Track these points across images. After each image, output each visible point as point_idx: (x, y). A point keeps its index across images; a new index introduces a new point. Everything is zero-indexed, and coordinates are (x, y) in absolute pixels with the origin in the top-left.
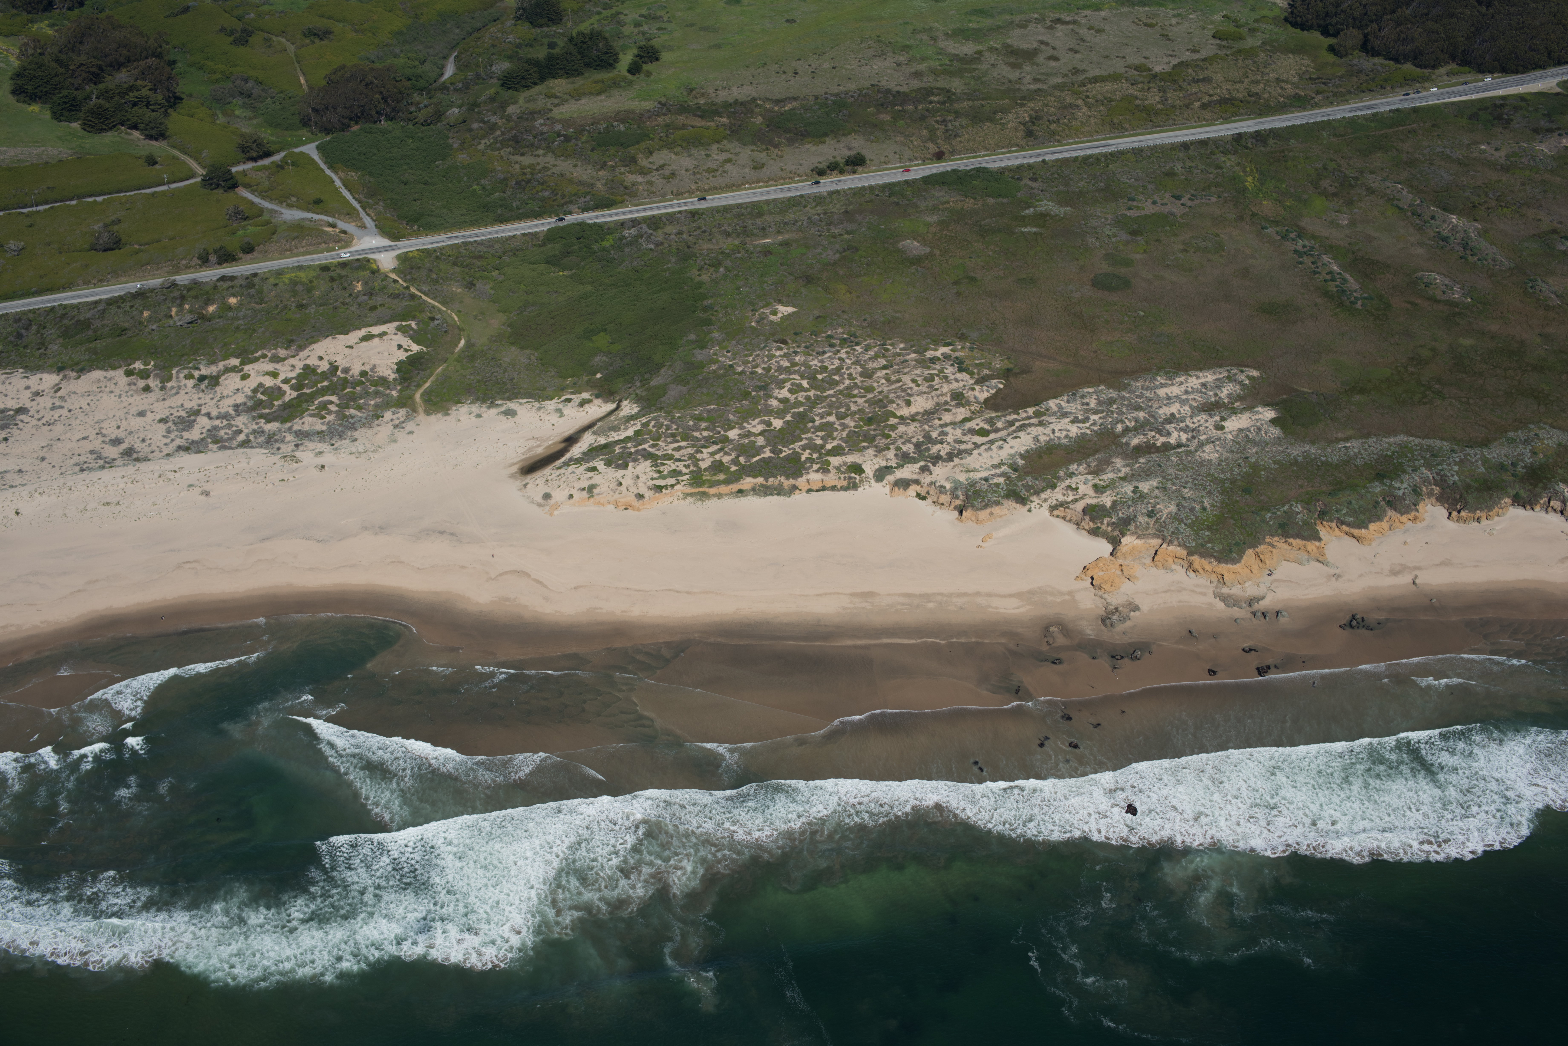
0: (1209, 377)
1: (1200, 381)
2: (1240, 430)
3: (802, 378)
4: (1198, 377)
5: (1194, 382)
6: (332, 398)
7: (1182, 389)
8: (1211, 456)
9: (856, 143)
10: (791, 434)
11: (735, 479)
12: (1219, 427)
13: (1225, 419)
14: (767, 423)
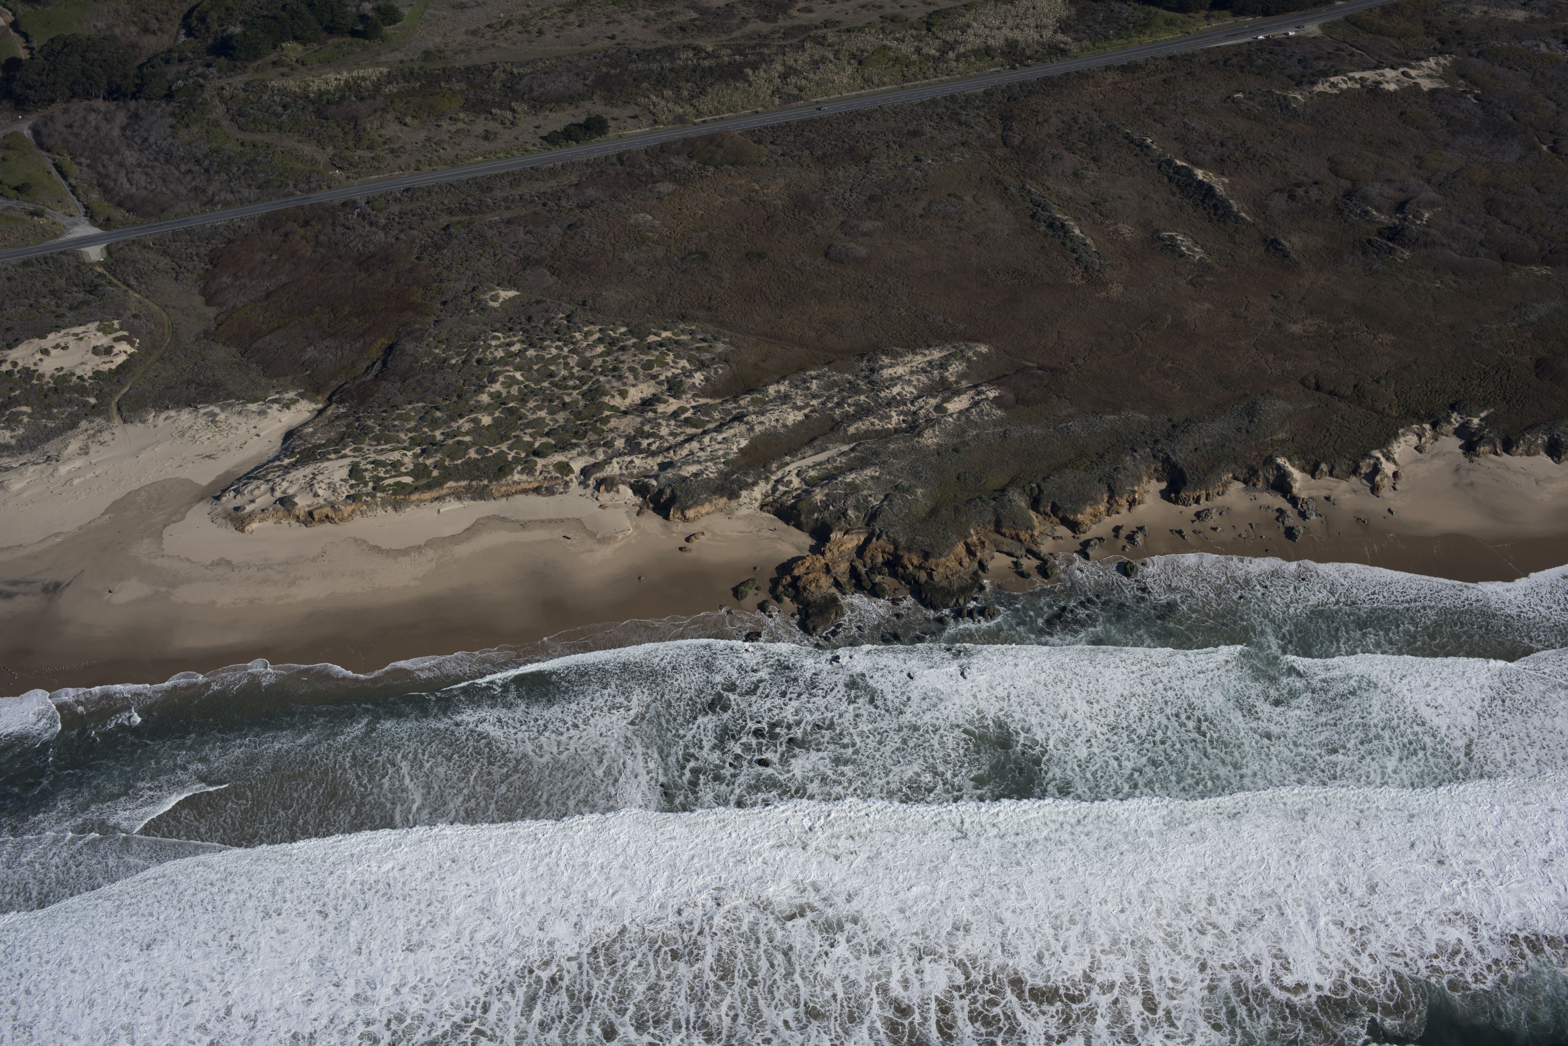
0: (936, 354)
1: (926, 359)
2: (961, 412)
3: (516, 369)
4: (925, 355)
5: (919, 360)
6: (25, 409)
7: (907, 369)
8: (930, 441)
9: (596, 107)
10: (500, 432)
11: (438, 483)
12: (939, 408)
13: (947, 400)
14: (476, 421)
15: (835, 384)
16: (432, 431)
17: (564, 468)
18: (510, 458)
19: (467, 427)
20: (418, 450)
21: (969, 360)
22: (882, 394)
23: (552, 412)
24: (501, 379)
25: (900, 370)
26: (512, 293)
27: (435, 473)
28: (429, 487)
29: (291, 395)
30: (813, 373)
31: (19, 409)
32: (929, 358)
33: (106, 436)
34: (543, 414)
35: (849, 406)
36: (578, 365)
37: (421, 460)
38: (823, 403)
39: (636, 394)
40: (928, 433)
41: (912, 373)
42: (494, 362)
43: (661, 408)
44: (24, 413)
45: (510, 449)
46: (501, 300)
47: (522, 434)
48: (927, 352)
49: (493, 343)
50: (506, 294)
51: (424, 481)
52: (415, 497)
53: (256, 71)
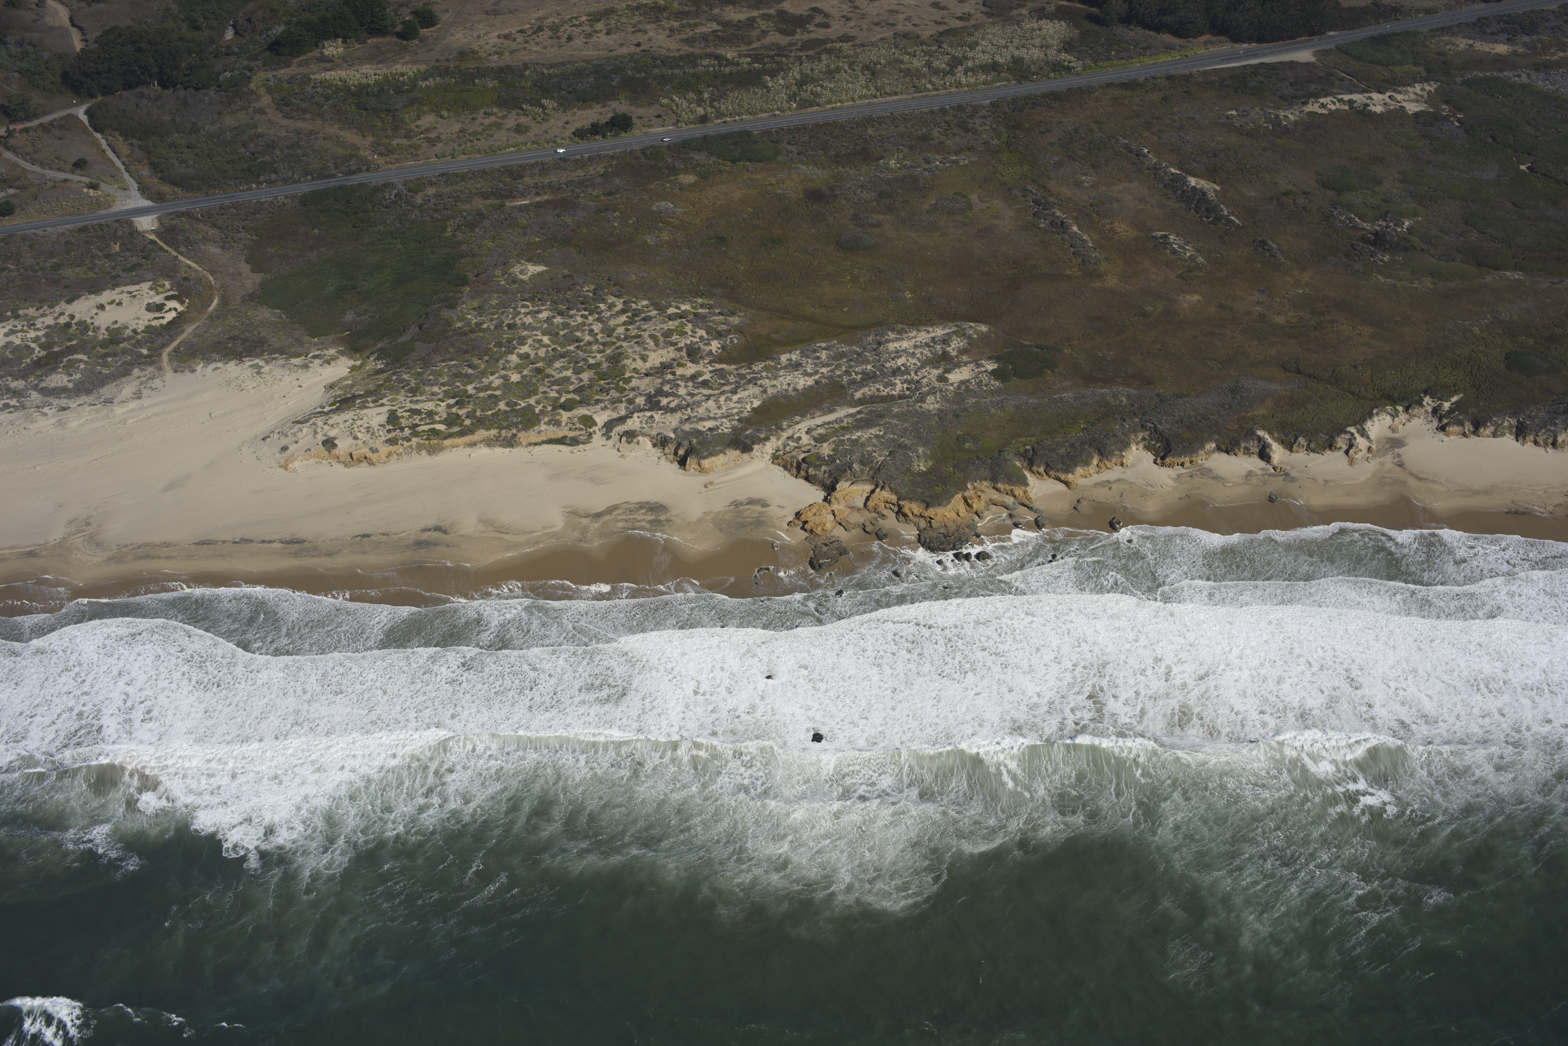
0: (939, 332)
1: (930, 335)
2: (962, 382)
3: (544, 334)
4: (928, 332)
5: (923, 336)
6: (81, 356)
7: (912, 343)
8: (931, 407)
9: (621, 106)
10: (527, 388)
11: (469, 431)
12: (942, 379)
13: (949, 371)
14: (506, 378)
15: (843, 355)
16: (464, 385)
17: (588, 421)
18: (537, 411)
19: (497, 382)
20: (452, 401)
21: (969, 337)
22: (888, 365)
23: (577, 371)
24: (530, 341)
25: (905, 344)
26: (540, 268)
27: (467, 422)
28: (461, 434)
29: (332, 351)
30: (823, 345)
31: (75, 356)
32: (932, 335)
33: (157, 383)
34: (569, 373)
35: (857, 374)
36: (602, 331)
37: (454, 410)
38: (832, 371)
39: (656, 358)
40: (930, 399)
41: (916, 347)
42: (524, 326)
43: (679, 371)
44: (81, 361)
45: (538, 403)
46: (529, 274)
47: (548, 390)
48: (931, 329)
49: (523, 310)
50: (534, 269)
51: (456, 429)
52: (447, 442)
53: (300, 65)
